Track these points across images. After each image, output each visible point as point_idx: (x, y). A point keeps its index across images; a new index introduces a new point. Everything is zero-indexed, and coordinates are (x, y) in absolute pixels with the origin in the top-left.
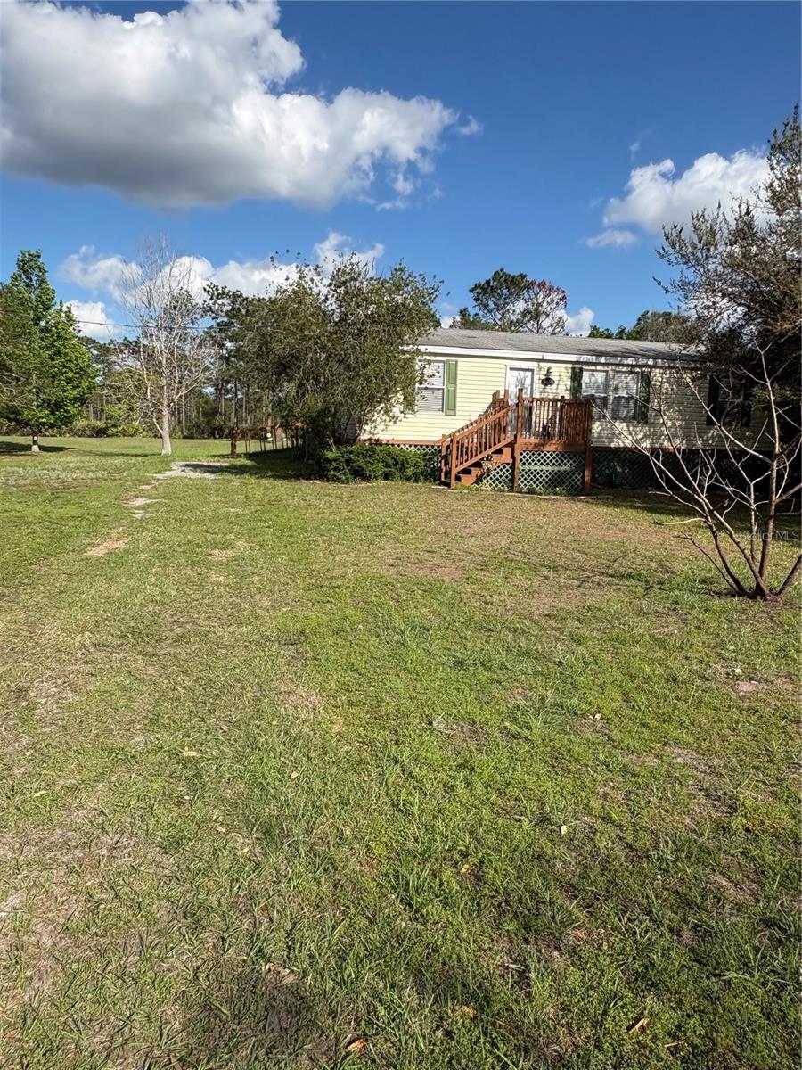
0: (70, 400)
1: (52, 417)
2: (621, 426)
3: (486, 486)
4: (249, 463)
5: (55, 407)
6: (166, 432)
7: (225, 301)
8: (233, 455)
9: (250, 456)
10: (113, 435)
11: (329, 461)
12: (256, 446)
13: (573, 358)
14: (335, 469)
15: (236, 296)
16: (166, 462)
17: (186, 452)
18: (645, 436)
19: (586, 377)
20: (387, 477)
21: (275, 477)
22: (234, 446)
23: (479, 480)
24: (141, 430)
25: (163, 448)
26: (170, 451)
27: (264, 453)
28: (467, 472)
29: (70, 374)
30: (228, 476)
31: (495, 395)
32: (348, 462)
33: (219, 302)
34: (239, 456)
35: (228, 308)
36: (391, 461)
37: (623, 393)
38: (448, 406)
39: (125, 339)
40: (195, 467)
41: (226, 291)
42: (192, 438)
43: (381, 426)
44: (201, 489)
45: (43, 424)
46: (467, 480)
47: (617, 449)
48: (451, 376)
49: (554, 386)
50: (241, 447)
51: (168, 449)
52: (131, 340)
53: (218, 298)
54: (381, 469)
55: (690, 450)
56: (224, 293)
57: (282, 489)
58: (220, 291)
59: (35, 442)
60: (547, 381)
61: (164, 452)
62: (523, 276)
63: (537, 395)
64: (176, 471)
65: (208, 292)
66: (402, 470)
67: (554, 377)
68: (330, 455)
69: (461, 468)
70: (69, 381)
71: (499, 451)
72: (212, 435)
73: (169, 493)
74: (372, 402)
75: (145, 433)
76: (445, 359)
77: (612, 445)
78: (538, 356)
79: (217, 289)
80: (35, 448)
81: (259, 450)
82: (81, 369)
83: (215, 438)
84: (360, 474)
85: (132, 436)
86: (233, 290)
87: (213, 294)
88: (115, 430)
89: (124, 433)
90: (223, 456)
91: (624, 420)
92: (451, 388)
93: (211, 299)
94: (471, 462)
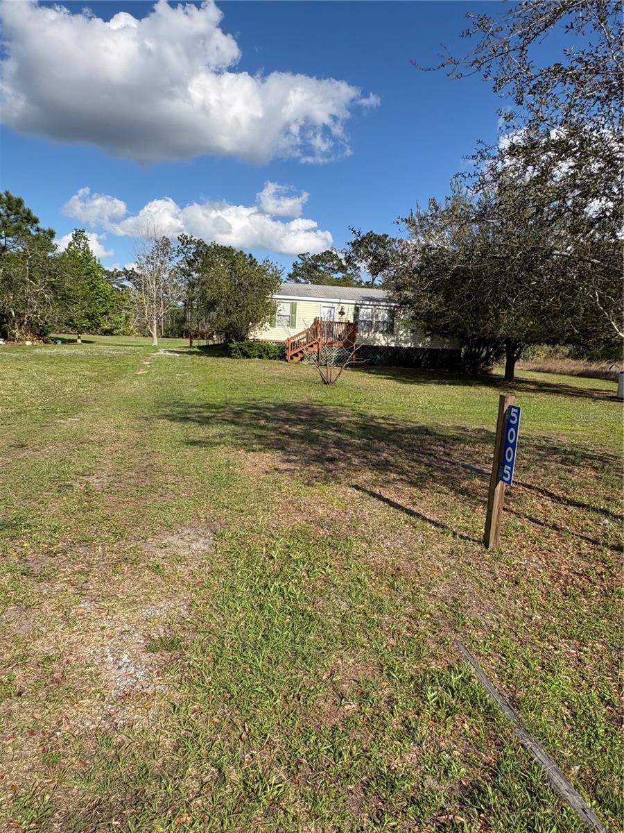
0: (101, 314)
1: (89, 323)
2: (378, 335)
3: (305, 362)
4: (198, 350)
5: (91, 317)
6: (154, 334)
7: (192, 246)
8: (191, 346)
9: (199, 347)
10: (117, 335)
11: (231, 349)
12: (203, 343)
13: (354, 302)
14: (235, 352)
15: (200, 243)
16: (156, 349)
17: (164, 345)
18: (392, 341)
19: (362, 311)
20: (260, 357)
21: (208, 356)
22: (191, 342)
23: (302, 359)
24: (134, 332)
25: (153, 342)
26: (157, 344)
27: (208, 346)
28: (296, 355)
29: (101, 299)
30: (185, 355)
31: (315, 319)
32: (241, 349)
33: (188, 246)
34: (194, 347)
35: (194, 251)
36: (262, 350)
37: (380, 319)
38: (292, 324)
39: (125, 269)
40: (171, 351)
41: (193, 239)
42: (168, 337)
43: (258, 334)
44: (173, 360)
45: (84, 327)
46: (296, 359)
47: (377, 347)
48: (293, 310)
49: (345, 315)
50: (195, 343)
51: (156, 343)
52: (128, 270)
53: (187, 244)
54: (257, 353)
55: (416, 348)
56: (191, 240)
57: (211, 361)
58: (189, 239)
59: (79, 338)
60: (342, 313)
61: (153, 344)
62: (386, 236)
63: (337, 320)
64: (161, 352)
65: (181, 240)
66: (268, 354)
67: (345, 311)
68: (232, 346)
69: (293, 353)
70: (100, 302)
71: (312, 346)
72: (181, 336)
73: (160, 361)
74: (256, 321)
75: (137, 334)
76: (290, 301)
77: (375, 345)
78: (338, 301)
79: (186, 238)
80: (79, 341)
81: (205, 344)
82: (107, 296)
83: (183, 338)
84: (246, 355)
85: (129, 335)
86: (198, 239)
87: (184, 241)
88: (118, 331)
89: (124, 333)
90: (185, 347)
91: (381, 332)
92: (294, 315)
93: (183, 244)
94: (299, 350)
